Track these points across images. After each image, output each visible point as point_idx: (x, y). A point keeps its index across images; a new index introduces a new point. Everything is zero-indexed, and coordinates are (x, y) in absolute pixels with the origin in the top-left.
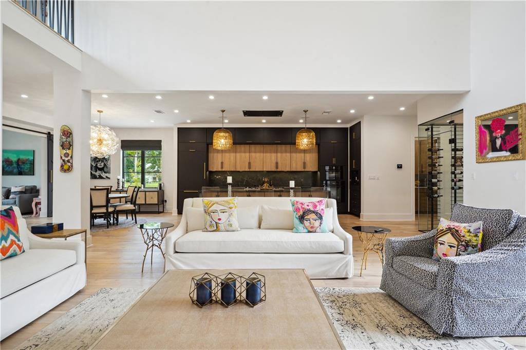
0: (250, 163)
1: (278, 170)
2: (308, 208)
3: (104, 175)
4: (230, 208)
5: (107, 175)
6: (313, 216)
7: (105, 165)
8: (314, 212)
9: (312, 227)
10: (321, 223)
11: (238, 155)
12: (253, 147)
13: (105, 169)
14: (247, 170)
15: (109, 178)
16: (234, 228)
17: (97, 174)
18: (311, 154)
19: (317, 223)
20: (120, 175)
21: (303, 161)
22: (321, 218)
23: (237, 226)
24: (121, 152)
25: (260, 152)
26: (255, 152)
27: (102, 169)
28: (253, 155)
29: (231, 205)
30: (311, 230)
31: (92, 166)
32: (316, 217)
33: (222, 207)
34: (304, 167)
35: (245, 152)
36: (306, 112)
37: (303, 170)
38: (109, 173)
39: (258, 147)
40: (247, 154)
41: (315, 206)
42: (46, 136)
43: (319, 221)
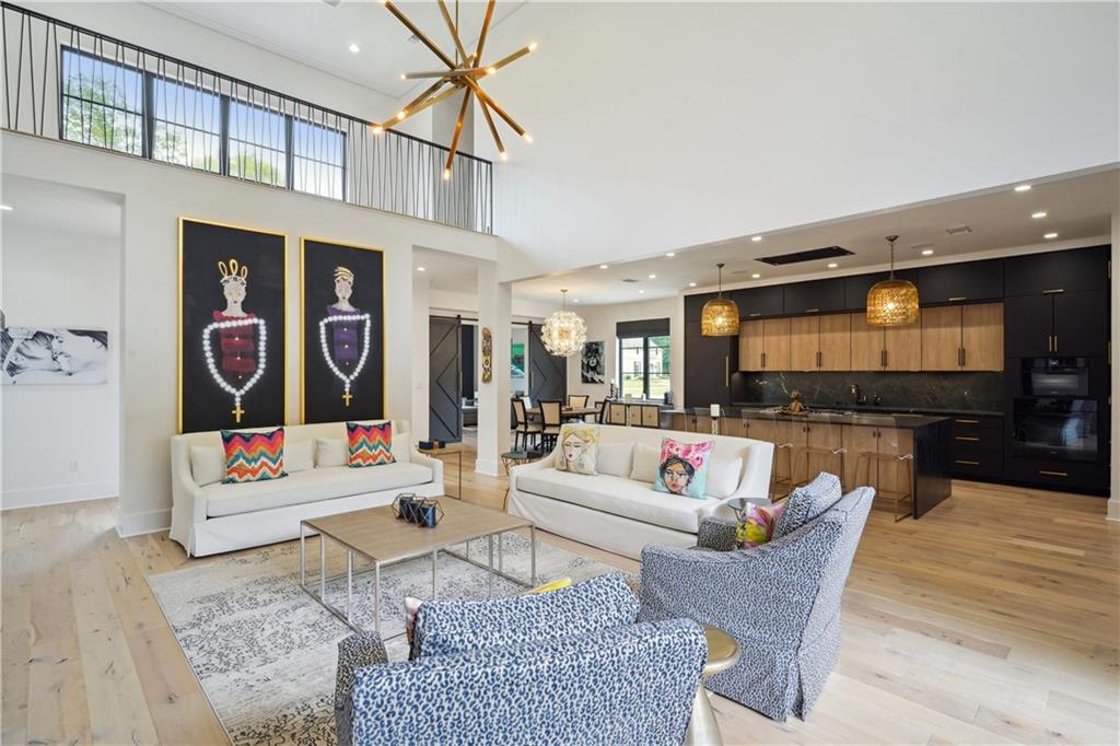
0: (820, 355)
1: (887, 369)
2: (676, 453)
3: (597, 378)
4: (586, 442)
5: (600, 377)
6: (679, 467)
7: (598, 362)
8: (681, 461)
9: (674, 485)
10: (689, 481)
11: (795, 338)
12: (827, 319)
13: (598, 369)
14: (814, 368)
15: (602, 382)
16: (586, 470)
17: (589, 375)
18: (983, 329)
19: (682, 481)
20: (614, 377)
21: (959, 346)
22: (691, 472)
23: (592, 469)
24: (618, 341)
25: (844, 330)
26: (832, 331)
27: (594, 369)
28: (828, 336)
29: (588, 438)
30: (674, 490)
31: (583, 363)
32: (683, 469)
33: (577, 440)
34: (962, 361)
35: (809, 332)
36: (892, 240)
37: (959, 369)
38: (603, 374)
39: (840, 319)
40: (815, 337)
41: (688, 452)
42: (526, 327)
43: (687, 477)
